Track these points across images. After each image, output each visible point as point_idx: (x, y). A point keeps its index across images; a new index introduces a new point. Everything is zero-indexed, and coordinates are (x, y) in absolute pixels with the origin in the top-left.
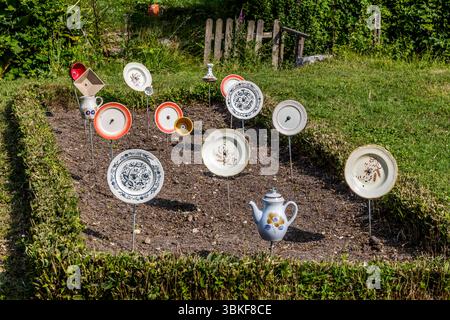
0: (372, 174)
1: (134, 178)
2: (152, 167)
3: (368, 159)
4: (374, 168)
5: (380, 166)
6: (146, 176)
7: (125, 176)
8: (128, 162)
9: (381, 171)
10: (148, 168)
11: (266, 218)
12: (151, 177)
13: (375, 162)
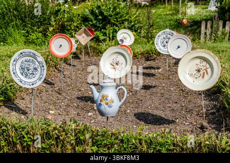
0: (202, 73)
1: (28, 70)
2: (39, 62)
3: (198, 61)
4: (203, 68)
5: (208, 66)
6: (35, 69)
7: (22, 69)
8: (24, 59)
9: (209, 70)
10: (37, 63)
11: (100, 98)
12: (39, 69)
13: (204, 63)
